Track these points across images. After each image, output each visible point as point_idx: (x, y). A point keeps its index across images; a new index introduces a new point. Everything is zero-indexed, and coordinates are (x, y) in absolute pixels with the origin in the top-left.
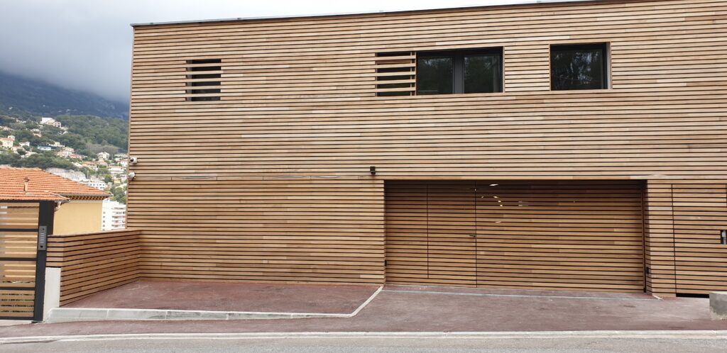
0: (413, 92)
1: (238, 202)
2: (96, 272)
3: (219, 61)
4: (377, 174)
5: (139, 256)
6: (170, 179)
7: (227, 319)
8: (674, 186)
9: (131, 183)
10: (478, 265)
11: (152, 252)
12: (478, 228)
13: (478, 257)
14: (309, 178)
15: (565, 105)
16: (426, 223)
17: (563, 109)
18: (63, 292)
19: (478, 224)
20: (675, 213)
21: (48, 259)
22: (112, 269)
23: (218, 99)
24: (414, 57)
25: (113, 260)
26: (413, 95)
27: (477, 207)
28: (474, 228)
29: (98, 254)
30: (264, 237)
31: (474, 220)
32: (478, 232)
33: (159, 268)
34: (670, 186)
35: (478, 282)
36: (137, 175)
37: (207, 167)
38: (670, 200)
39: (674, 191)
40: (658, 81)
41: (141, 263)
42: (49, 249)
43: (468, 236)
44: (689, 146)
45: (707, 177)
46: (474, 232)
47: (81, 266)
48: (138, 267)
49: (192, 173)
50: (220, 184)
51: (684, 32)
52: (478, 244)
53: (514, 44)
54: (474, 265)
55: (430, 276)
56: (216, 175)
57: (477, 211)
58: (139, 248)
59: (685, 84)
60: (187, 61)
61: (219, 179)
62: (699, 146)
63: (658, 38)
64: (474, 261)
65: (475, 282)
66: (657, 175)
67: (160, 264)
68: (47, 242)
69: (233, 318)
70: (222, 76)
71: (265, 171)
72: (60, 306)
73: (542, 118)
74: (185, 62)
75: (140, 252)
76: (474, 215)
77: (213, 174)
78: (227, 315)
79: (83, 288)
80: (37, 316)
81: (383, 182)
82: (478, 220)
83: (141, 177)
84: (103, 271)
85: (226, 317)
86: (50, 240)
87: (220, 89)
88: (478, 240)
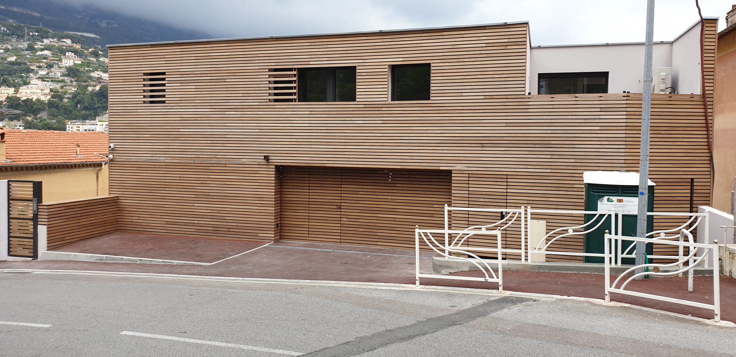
0: (295, 99)
1: (178, 178)
2: (78, 227)
3: (164, 74)
4: (270, 161)
5: (117, 214)
6: (135, 160)
7: (138, 263)
8: (470, 176)
9: (111, 162)
10: (342, 228)
11: (125, 212)
12: (343, 201)
13: (342, 222)
14: (224, 162)
15: (397, 112)
16: (308, 197)
17: (396, 115)
18: (49, 241)
19: (342, 198)
20: (470, 196)
21: (39, 220)
22: (92, 225)
23: (164, 102)
24: (295, 73)
25: (93, 219)
26: (295, 101)
27: (343, 186)
28: (340, 201)
29: (79, 215)
30: (196, 205)
31: (340, 195)
32: (342, 204)
33: (130, 223)
34: (467, 175)
35: (342, 241)
36: (115, 157)
37: (158, 153)
38: (467, 185)
39: (470, 179)
40: (464, 94)
41: (119, 220)
42: (39, 213)
43: (335, 207)
44: (483, 145)
45: (494, 169)
46: (340, 204)
47: (64, 224)
48: (117, 222)
49: (148, 157)
50: (167, 165)
51: (484, 56)
52: (342, 213)
53: (363, 64)
54: (339, 228)
55: (310, 236)
56: (164, 158)
57: (343, 189)
58: (117, 209)
59: (483, 97)
60: (144, 73)
61: (166, 161)
62: (489, 145)
63: (465, 60)
64: (339, 225)
65: (339, 241)
66: (459, 167)
67: (130, 220)
68: (38, 209)
69: (142, 262)
70: (166, 85)
71: (195, 156)
72: (47, 250)
73: (381, 122)
74: (142, 74)
75: (118, 212)
76: (340, 192)
77: (162, 158)
78: (139, 261)
79: (66, 238)
80: (35, 256)
81: (274, 167)
82: (343, 195)
83: (118, 158)
84: (83, 226)
85: (138, 262)
86: (39, 207)
87: (165, 95)
88: (342, 210)
